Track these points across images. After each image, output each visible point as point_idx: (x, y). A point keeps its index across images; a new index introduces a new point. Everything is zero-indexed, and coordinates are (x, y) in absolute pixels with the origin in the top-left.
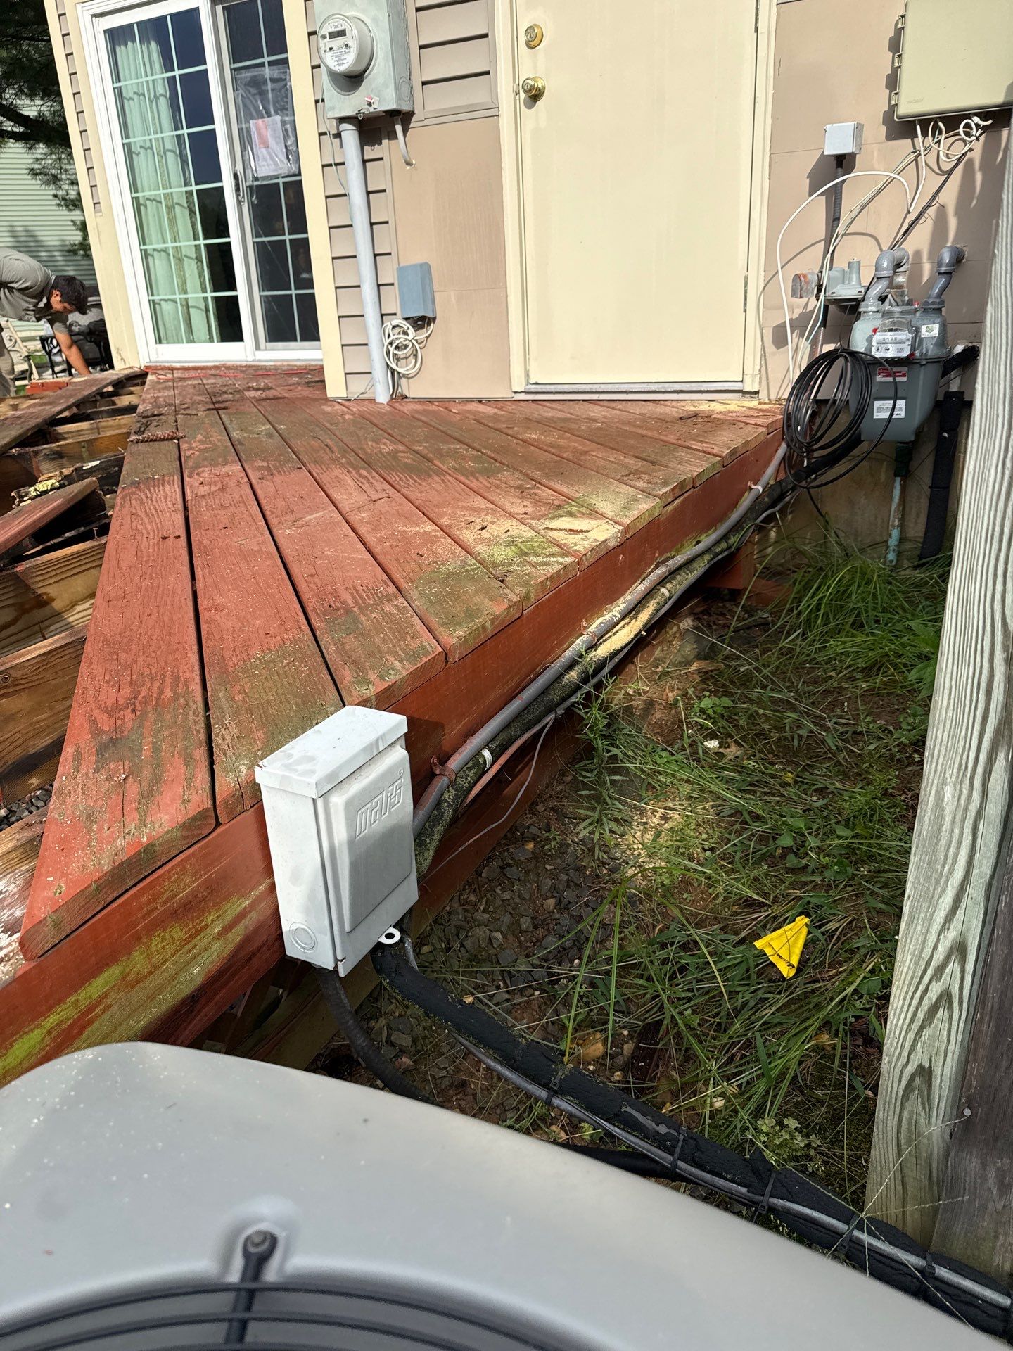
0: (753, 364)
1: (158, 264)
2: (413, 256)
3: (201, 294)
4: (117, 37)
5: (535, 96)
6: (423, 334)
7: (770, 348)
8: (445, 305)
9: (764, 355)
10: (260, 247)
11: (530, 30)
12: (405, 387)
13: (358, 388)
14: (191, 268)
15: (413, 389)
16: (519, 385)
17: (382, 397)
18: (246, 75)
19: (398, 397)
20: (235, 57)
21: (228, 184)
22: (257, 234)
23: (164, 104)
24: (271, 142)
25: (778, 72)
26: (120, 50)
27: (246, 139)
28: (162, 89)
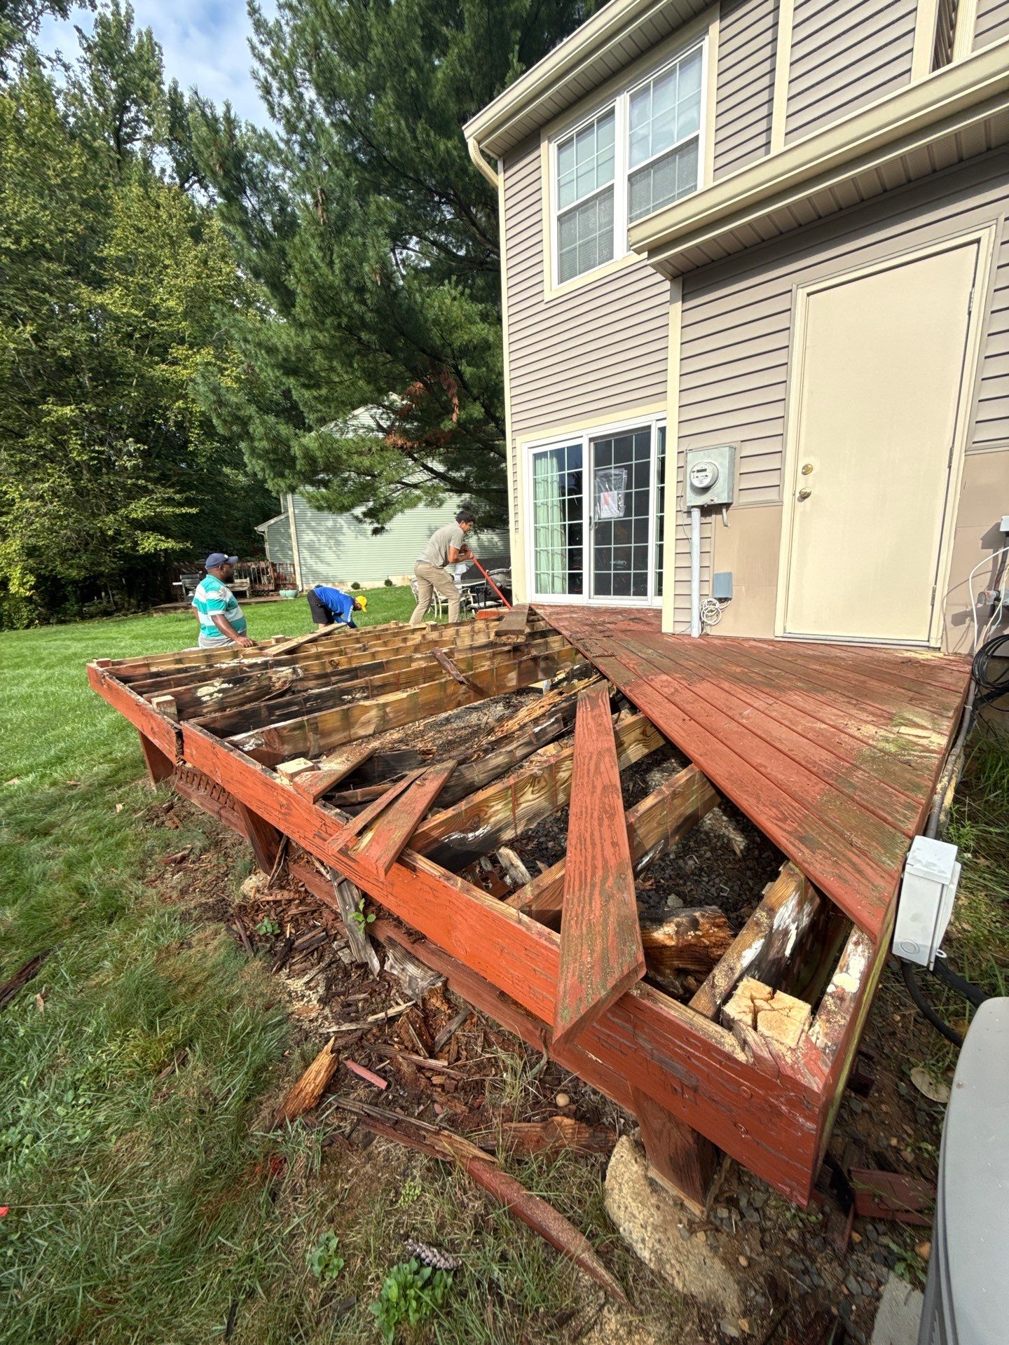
0: (936, 632)
1: (543, 556)
2: (722, 569)
3: (560, 570)
4: (537, 457)
5: (804, 496)
6: (725, 605)
7: (949, 625)
8: (737, 591)
9: (945, 628)
10: (597, 550)
11: (805, 467)
12: (708, 630)
13: (680, 629)
14: (558, 559)
15: (713, 632)
16: (779, 632)
17: (696, 633)
18: (601, 473)
19: (704, 636)
20: (597, 464)
21: (585, 522)
22: (596, 544)
23: (556, 486)
24: (611, 502)
25: (964, 487)
26: (538, 462)
27: (597, 501)
28: (556, 479)
